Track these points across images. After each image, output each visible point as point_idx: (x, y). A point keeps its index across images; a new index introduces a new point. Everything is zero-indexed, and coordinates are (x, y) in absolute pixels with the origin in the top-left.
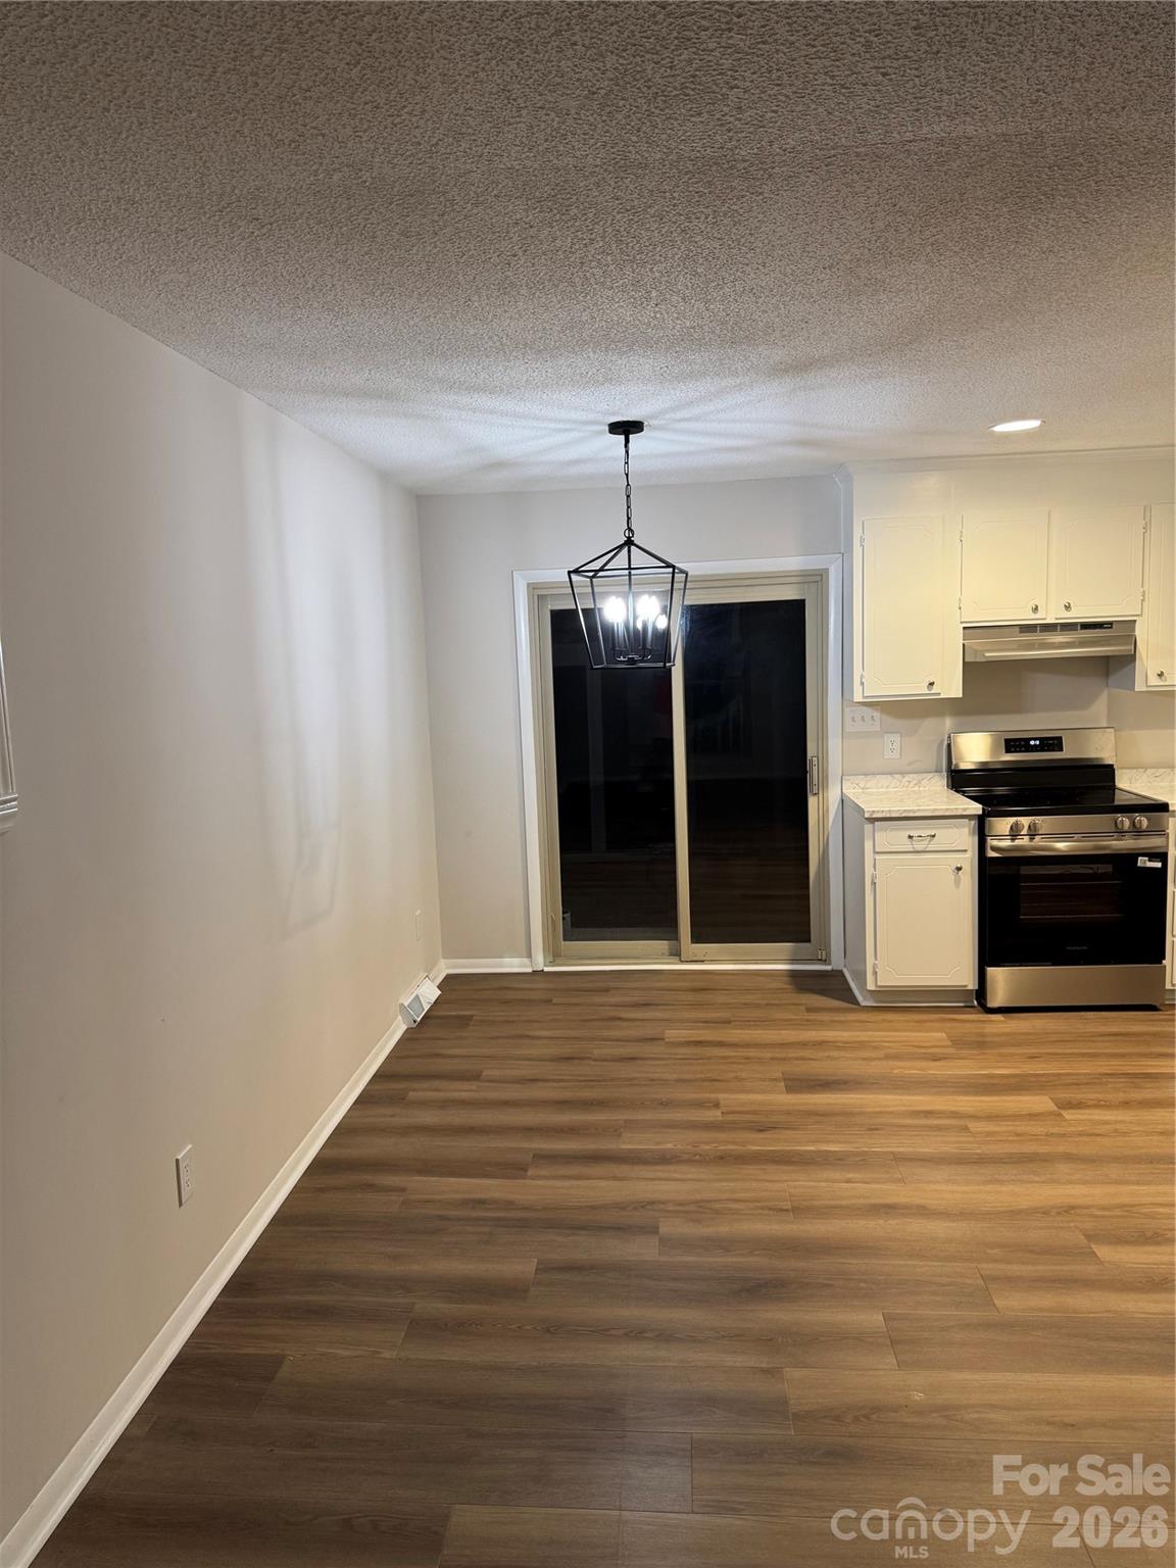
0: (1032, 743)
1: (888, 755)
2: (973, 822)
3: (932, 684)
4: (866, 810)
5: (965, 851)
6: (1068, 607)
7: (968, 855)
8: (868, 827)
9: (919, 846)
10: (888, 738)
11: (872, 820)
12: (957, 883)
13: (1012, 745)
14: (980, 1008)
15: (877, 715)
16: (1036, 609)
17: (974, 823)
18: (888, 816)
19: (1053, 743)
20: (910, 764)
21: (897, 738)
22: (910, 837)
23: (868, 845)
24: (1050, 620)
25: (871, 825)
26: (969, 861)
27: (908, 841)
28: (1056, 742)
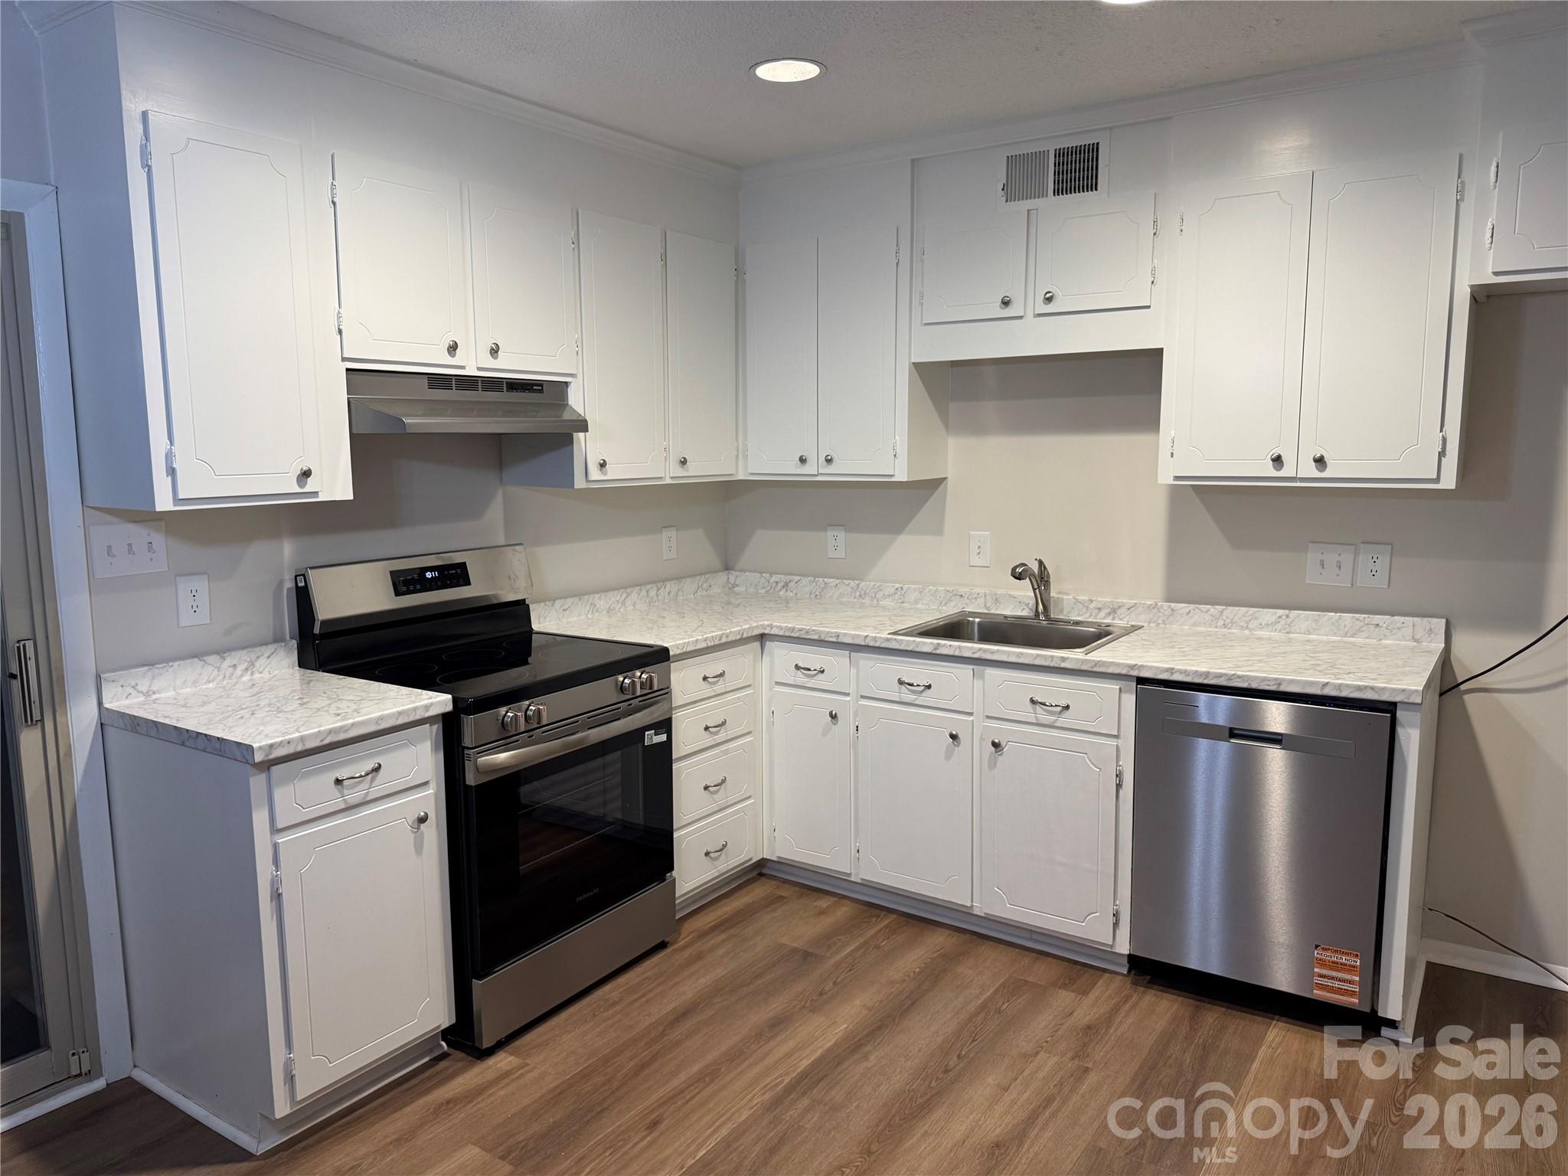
0: (429, 575)
1: (187, 619)
2: (435, 727)
3: (306, 474)
4: (255, 745)
5: (426, 783)
6: (494, 351)
7: (430, 791)
8: (257, 782)
9: (354, 795)
10: (185, 586)
11: (268, 765)
12: (419, 847)
13: (405, 582)
14: (459, 1055)
15: (159, 539)
16: (453, 348)
17: (437, 728)
18: (300, 748)
19: (455, 574)
20: (228, 632)
21: (201, 585)
22: (338, 782)
23: (260, 819)
24: (471, 371)
25: (263, 777)
26: (431, 799)
27: (334, 790)
28: (459, 571)
